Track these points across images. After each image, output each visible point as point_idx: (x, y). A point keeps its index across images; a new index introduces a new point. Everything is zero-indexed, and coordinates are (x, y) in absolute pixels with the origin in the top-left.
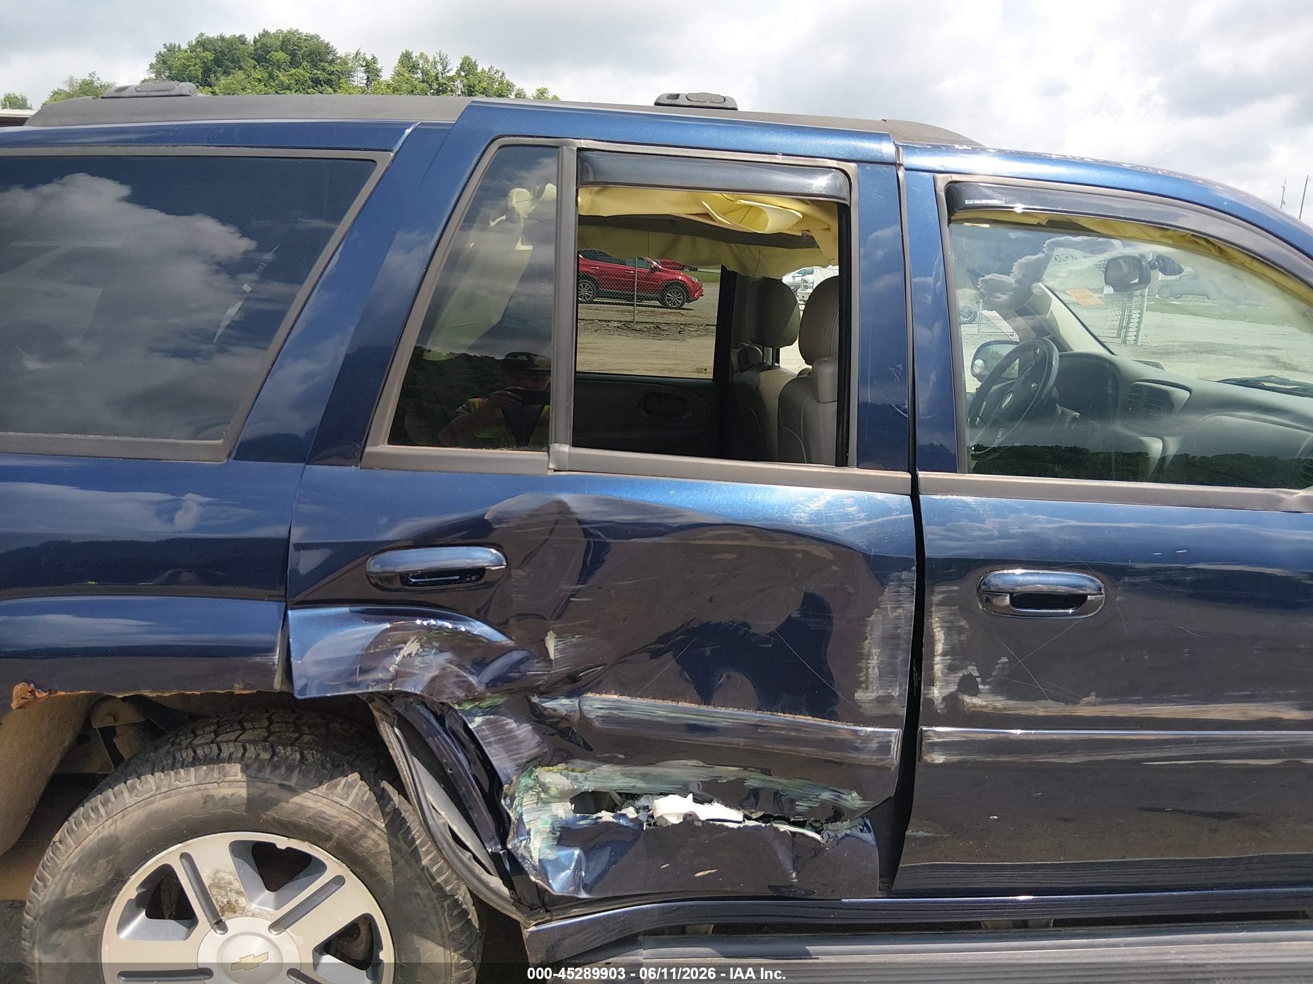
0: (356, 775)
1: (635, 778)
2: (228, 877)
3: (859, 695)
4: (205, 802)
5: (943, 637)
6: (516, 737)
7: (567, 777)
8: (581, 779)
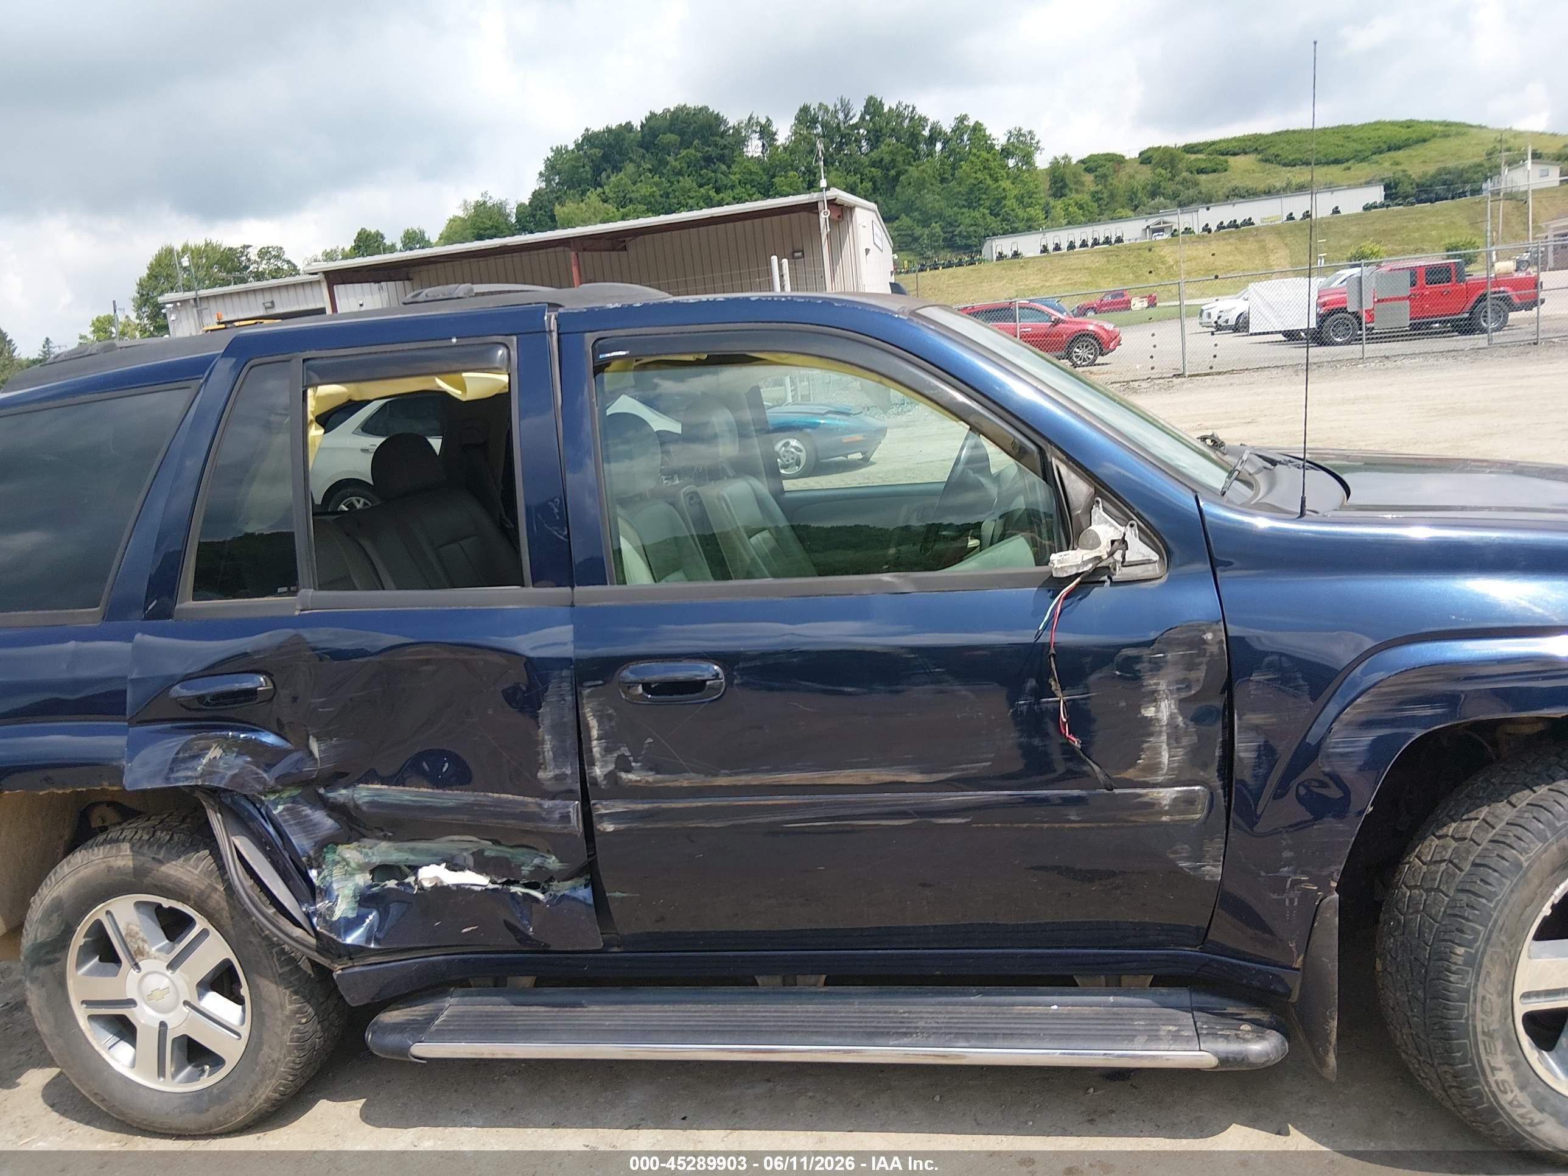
0: (207, 852)
1: (406, 852)
2: (136, 929)
3: (541, 775)
4: (109, 871)
5: (597, 724)
6: (311, 820)
7: (361, 852)
8: (370, 854)
